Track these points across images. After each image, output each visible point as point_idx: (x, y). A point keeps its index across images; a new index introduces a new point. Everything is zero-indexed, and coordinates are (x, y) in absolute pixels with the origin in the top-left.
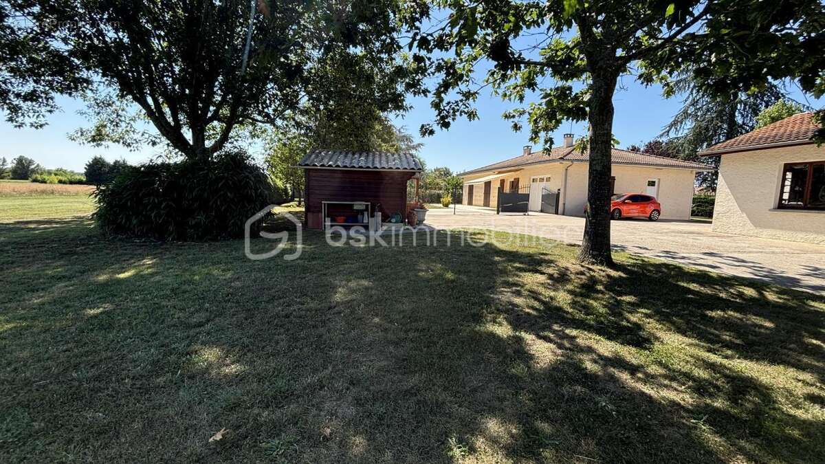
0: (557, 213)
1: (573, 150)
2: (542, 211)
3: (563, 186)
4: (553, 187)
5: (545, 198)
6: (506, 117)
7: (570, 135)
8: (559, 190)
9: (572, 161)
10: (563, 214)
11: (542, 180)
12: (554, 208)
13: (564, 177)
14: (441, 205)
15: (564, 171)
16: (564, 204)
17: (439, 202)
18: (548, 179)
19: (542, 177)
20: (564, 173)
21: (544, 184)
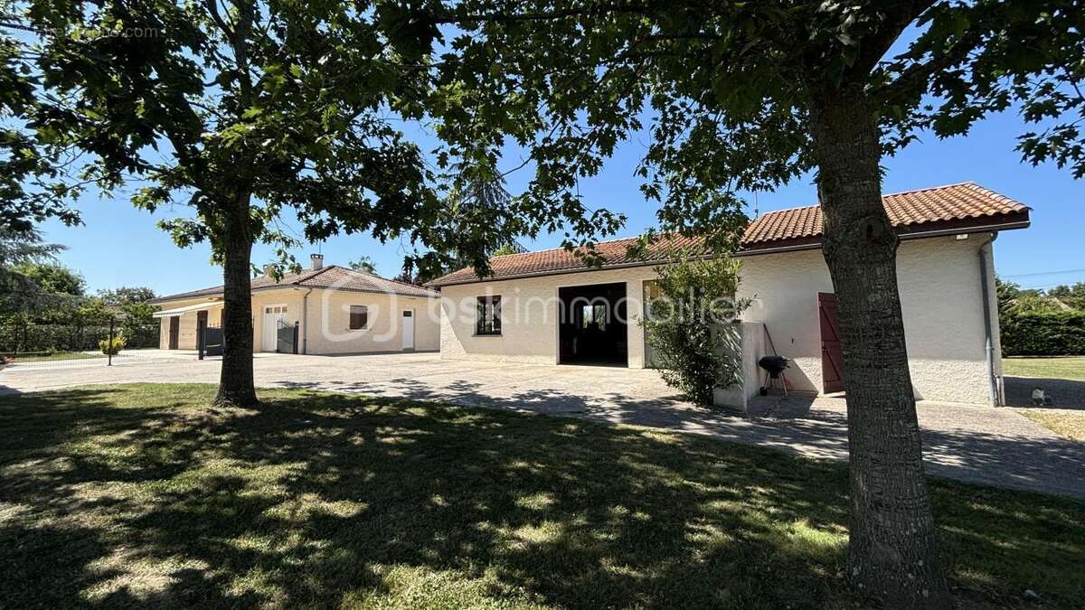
0: (296, 352)
1: (317, 275)
2: (278, 351)
3: (302, 319)
4: (291, 319)
5: (281, 333)
6: (164, 226)
7: (319, 256)
8: (297, 323)
9: (311, 287)
10: (304, 353)
11: (277, 310)
12: (292, 346)
13: (302, 306)
14: (101, 353)
15: (302, 300)
16: (305, 340)
17: (96, 347)
18: (285, 310)
19: (277, 306)
20: (302, 303)
21: (279, 316)
